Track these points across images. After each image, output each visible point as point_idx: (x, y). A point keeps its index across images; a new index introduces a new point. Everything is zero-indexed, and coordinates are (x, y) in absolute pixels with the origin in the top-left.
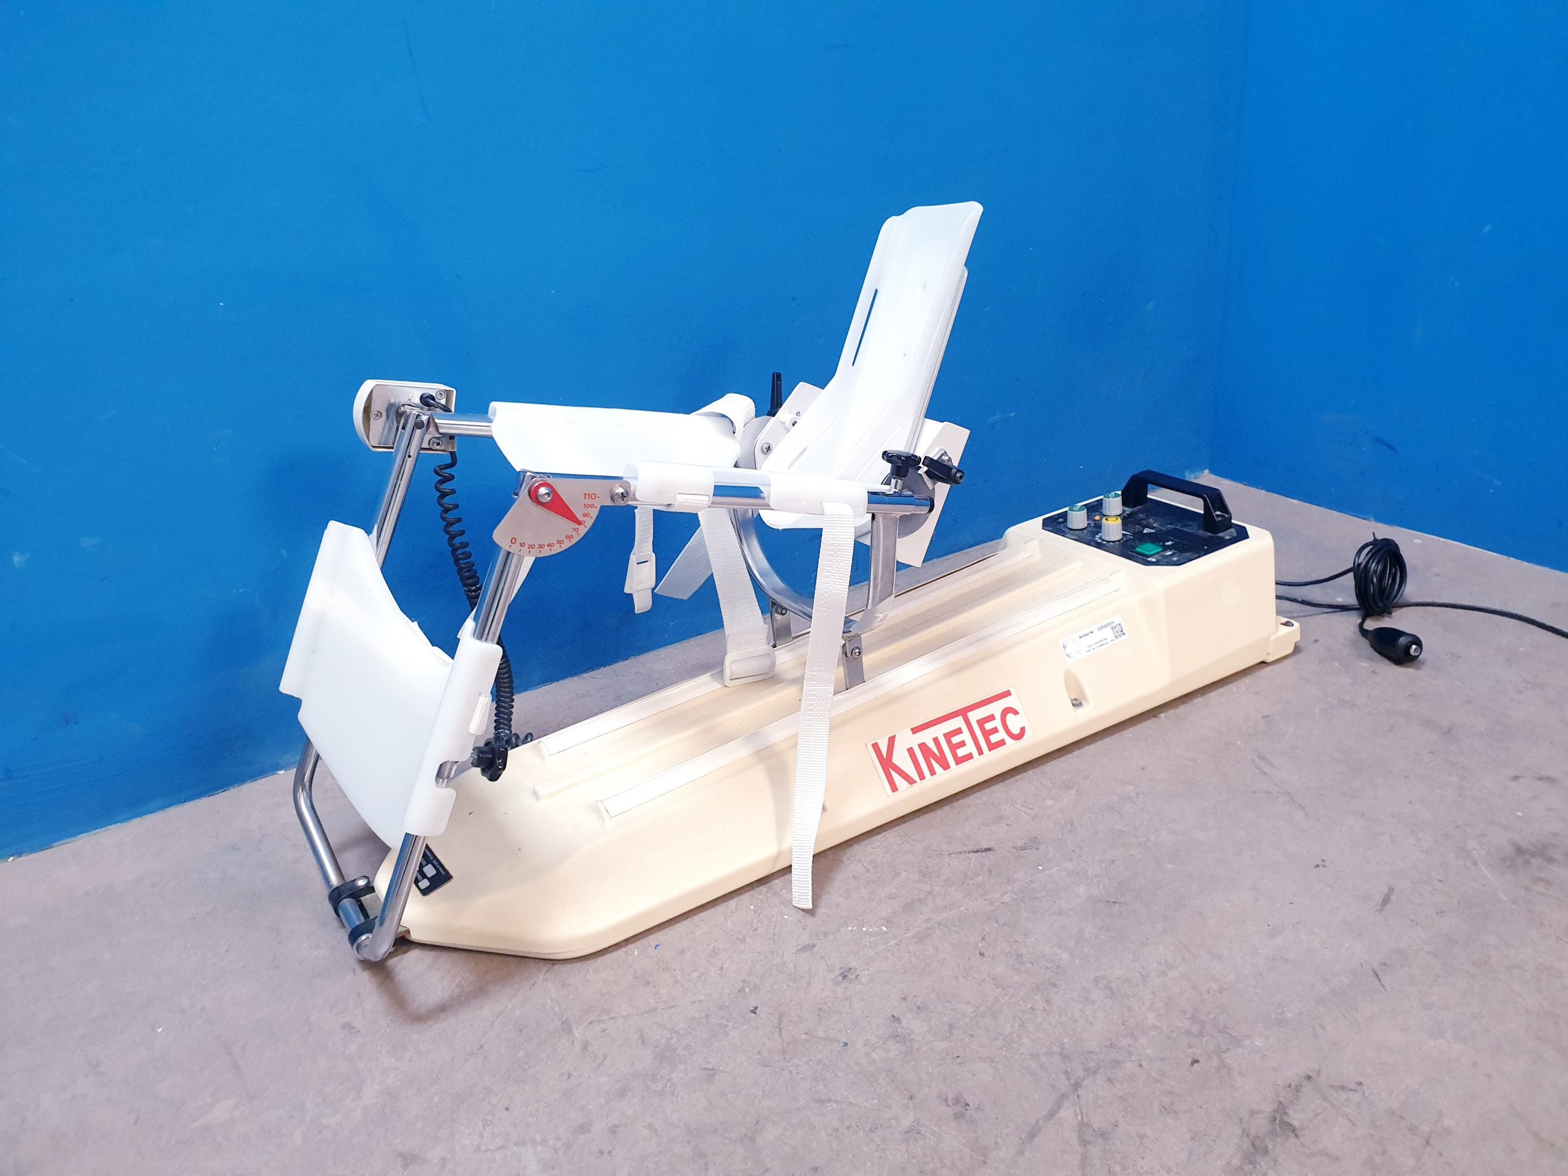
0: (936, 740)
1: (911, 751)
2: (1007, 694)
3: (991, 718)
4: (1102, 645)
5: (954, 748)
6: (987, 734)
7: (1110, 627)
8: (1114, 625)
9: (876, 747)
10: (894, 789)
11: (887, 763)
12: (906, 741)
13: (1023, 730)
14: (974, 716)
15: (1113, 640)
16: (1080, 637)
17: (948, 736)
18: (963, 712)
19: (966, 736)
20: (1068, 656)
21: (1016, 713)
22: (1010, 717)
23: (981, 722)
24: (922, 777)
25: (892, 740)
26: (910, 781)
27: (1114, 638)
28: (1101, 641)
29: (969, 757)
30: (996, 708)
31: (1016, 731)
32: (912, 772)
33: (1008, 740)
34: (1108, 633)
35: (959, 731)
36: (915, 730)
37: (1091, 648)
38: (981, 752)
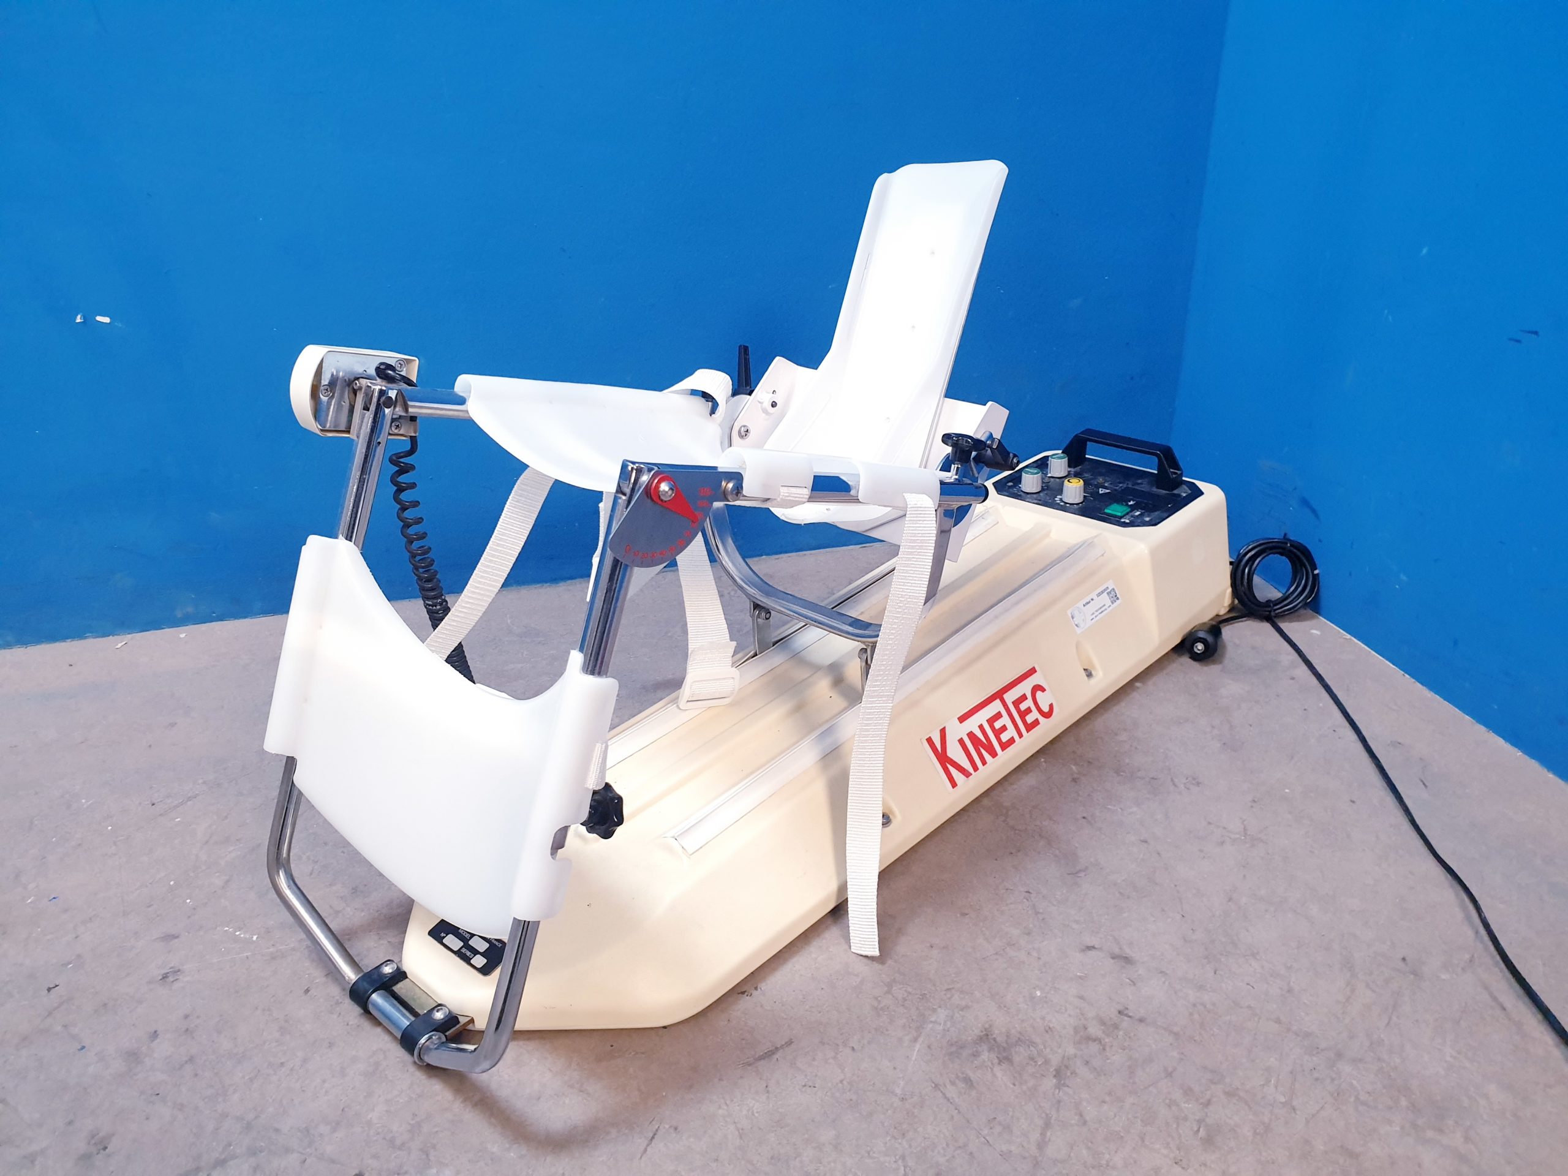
0: (981, 727)
1: (961, 741)
2: (1033, 671)
3: (1023, 698)
4: (1102, 612)
5: (998, 733)
6: (1023, 714)
7: (1106, 592)
8: (1109, 590)
9: (930, 741)
10: (954, 784)
11: (943, 759)
13: (1051, 706)
14: (1010, 697)
15: (1110, 606)
16: (1084, 606)
17: (991, 721)
18: (999, 695)
19: (1005, 720)
20: (1076, 625)
21: (1043, 690)
22: (1039, 694)
23: (1017, 703)
24: (976, 769)
25: (943, 732)
26: (967, 774)
27: (1110, 604)
28: (1101, 608)
29: (1012, 741)
30: (1025, 688)
31: (1045, 709)
32: (965, 764)
33: (1041, 719)
34: (1105, 599)
35: (998, 716)
36: (962, 719)
37: (1093, 616)
38: (1021, 735)
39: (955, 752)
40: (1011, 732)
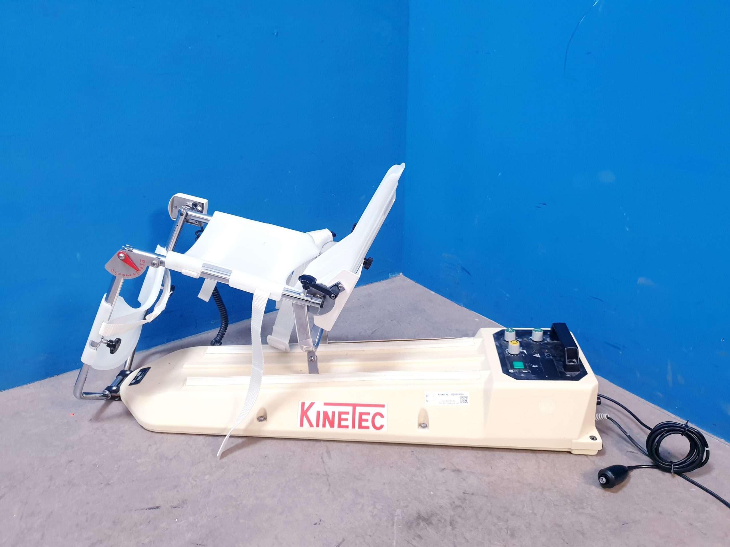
0: (333, 413)
1: (318, 413)
2: (383, 406)
3: (368, 414)
4: (450, 403)
5: (340, 419)
6: (361, 420)
7: (460, 396)
8: (463, 396)
9: (303, 404)
10: (302, 425)
11: (304, 413)
12: (319, 407)
13: (382, 427)
14: (359, 410)
15: (458, 403)
16: (439, 394)
17: (340, 413)
18: (354, 406)
19: (350, 417)
20: (427, 401)
21: (382, 416)
22: (378, 418)
23: (361, 414)
24: (318, 425)
25: (312, 404)
26: (311, 425)
27: (459, 402)
28: (450, 401)
29: (347, 427)
30: (373, 411)
31: (378, 425)
32: (314, 422)
33: (371, 427)
34: (457, 399)
35: (347, 413)
36: (325, 404)
37: (443, 402)
38: (353, 427)
39: (312, 415)
40: (349, 423)
